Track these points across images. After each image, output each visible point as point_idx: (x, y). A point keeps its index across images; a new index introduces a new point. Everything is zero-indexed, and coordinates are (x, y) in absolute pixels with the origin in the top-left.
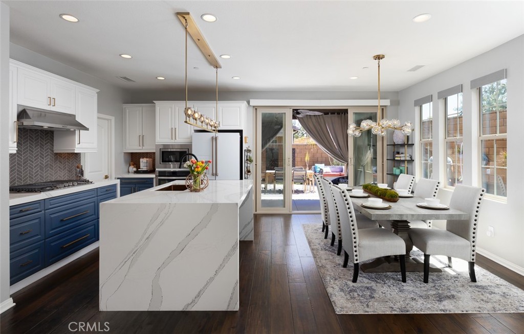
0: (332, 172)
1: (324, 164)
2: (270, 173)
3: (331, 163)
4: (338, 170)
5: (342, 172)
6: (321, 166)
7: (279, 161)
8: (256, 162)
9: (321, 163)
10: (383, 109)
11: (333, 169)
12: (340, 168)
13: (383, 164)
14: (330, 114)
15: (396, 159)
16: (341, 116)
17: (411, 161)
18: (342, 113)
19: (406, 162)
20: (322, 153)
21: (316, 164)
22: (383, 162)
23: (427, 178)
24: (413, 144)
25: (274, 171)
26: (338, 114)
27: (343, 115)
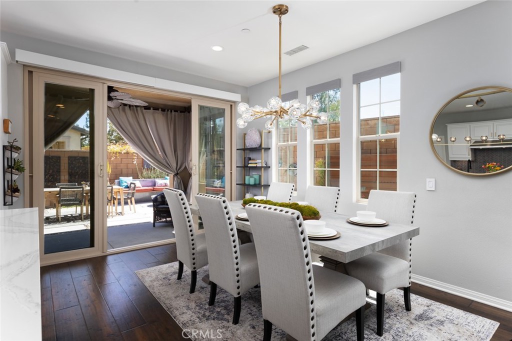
0: (143, 187)
1: (131, 178)
2: (50, 192)
3: (140, 175)
4: (150, 184)
5: (155, 186)
6: (128, 180)
7: (62, 173)
8: (31, 171)
9: (127, 176)
10: (231, 106)
11: (144, 183)
12: (152, 181)
13: (231, 173)
14: (152, 109)
15: (250, 165)
16: (167, 114)
17: (268, 167)
18: (168, 111)
19: (263, 169)
20: (127, 164)
21: (120, 178)
22: (231, 170)
23: (325, 186)
24: (270, 149)
25: (58, 189)
26: (163, 110)
27: (169, 112)
